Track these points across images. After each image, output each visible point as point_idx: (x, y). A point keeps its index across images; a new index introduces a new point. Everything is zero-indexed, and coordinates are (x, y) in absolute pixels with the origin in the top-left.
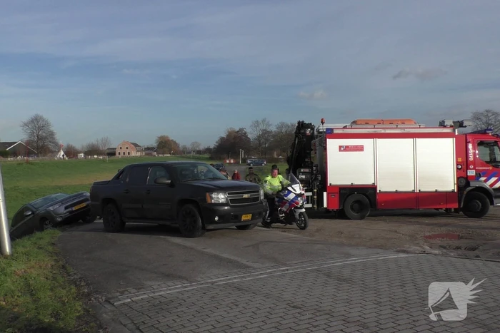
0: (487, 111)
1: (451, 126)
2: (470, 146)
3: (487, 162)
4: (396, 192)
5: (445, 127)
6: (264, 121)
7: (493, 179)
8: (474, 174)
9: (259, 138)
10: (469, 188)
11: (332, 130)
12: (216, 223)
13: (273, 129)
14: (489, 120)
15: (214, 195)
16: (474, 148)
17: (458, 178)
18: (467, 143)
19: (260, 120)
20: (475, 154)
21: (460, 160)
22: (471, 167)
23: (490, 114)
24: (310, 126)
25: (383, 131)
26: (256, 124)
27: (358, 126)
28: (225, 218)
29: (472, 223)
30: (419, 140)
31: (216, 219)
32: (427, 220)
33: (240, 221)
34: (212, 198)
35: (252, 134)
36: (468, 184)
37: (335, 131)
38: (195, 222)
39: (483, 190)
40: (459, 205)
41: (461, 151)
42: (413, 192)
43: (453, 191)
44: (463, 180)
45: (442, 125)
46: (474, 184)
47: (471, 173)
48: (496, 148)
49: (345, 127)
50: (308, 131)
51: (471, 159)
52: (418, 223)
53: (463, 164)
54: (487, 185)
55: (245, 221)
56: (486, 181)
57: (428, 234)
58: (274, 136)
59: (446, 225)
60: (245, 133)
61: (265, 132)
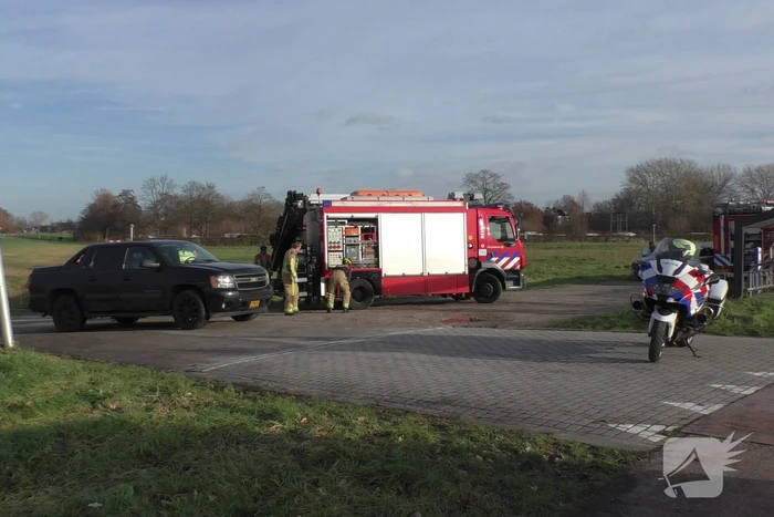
0: (484, 172)
1: (461, 200)
2: (481, 222)
3: (499, 240)
4: (404, 276)
5: (455, 200)
6: (163, 179)
7: (505, 260)
8: (485, 254)
9: (154, 206)
10: (480, 270)
11: (329, 202)
12: (223, 311)
13: (178, 192)
14: (487, 184)
15: (221, 279)
16: (485, 225)
17: (469, 259)
18: (478, 219)
19: (158, 178)
20: (486, 231)
21: (471, 238)
22: (483, 246)
23: (487, 176)
24: (301, 197)
25: (388, 205)
26: (152, 183)
27: (360, 198)
28: (232, 305)
29: (484, 307)
30: (427, 215)
31: (224, 306)
32: (437, 307)
33: (248, 309)
34: (218, 282)
35: (144, 201)
36: (479, 265)
37: (334, 204)
38: (197, 311)
39: (494, 271)
40: (471, 288)
41: (473, 228)
42: (422, 275)
43: (464, 274)
44: (474, 262)
45: (452, 198)
46: (485, 265)
47: (483, 252)
48: (507, 224)
49: (344, 199)
50: (300, 203)
51: (482, 237)
52: (429, 310)
53: (474, 242)
54: (499, 266)
55: (253, 309)
56: (497, 262)
57: (444, 319)
58: (179, 203)
59: (458, 311)
60: (133, 198)
61: (165, 197)
